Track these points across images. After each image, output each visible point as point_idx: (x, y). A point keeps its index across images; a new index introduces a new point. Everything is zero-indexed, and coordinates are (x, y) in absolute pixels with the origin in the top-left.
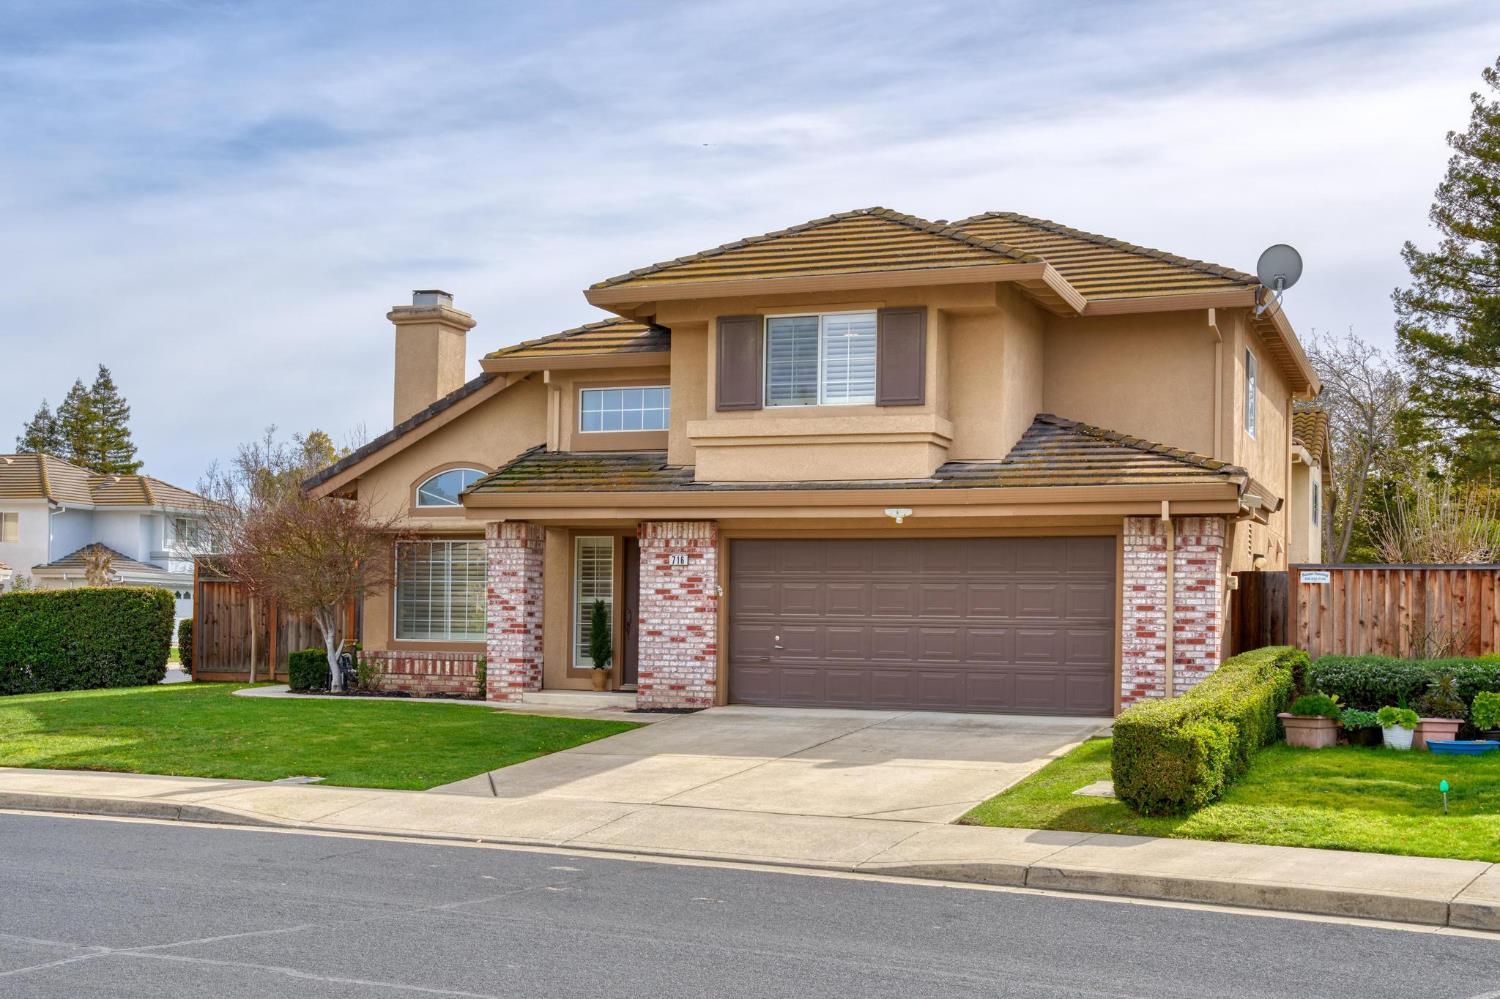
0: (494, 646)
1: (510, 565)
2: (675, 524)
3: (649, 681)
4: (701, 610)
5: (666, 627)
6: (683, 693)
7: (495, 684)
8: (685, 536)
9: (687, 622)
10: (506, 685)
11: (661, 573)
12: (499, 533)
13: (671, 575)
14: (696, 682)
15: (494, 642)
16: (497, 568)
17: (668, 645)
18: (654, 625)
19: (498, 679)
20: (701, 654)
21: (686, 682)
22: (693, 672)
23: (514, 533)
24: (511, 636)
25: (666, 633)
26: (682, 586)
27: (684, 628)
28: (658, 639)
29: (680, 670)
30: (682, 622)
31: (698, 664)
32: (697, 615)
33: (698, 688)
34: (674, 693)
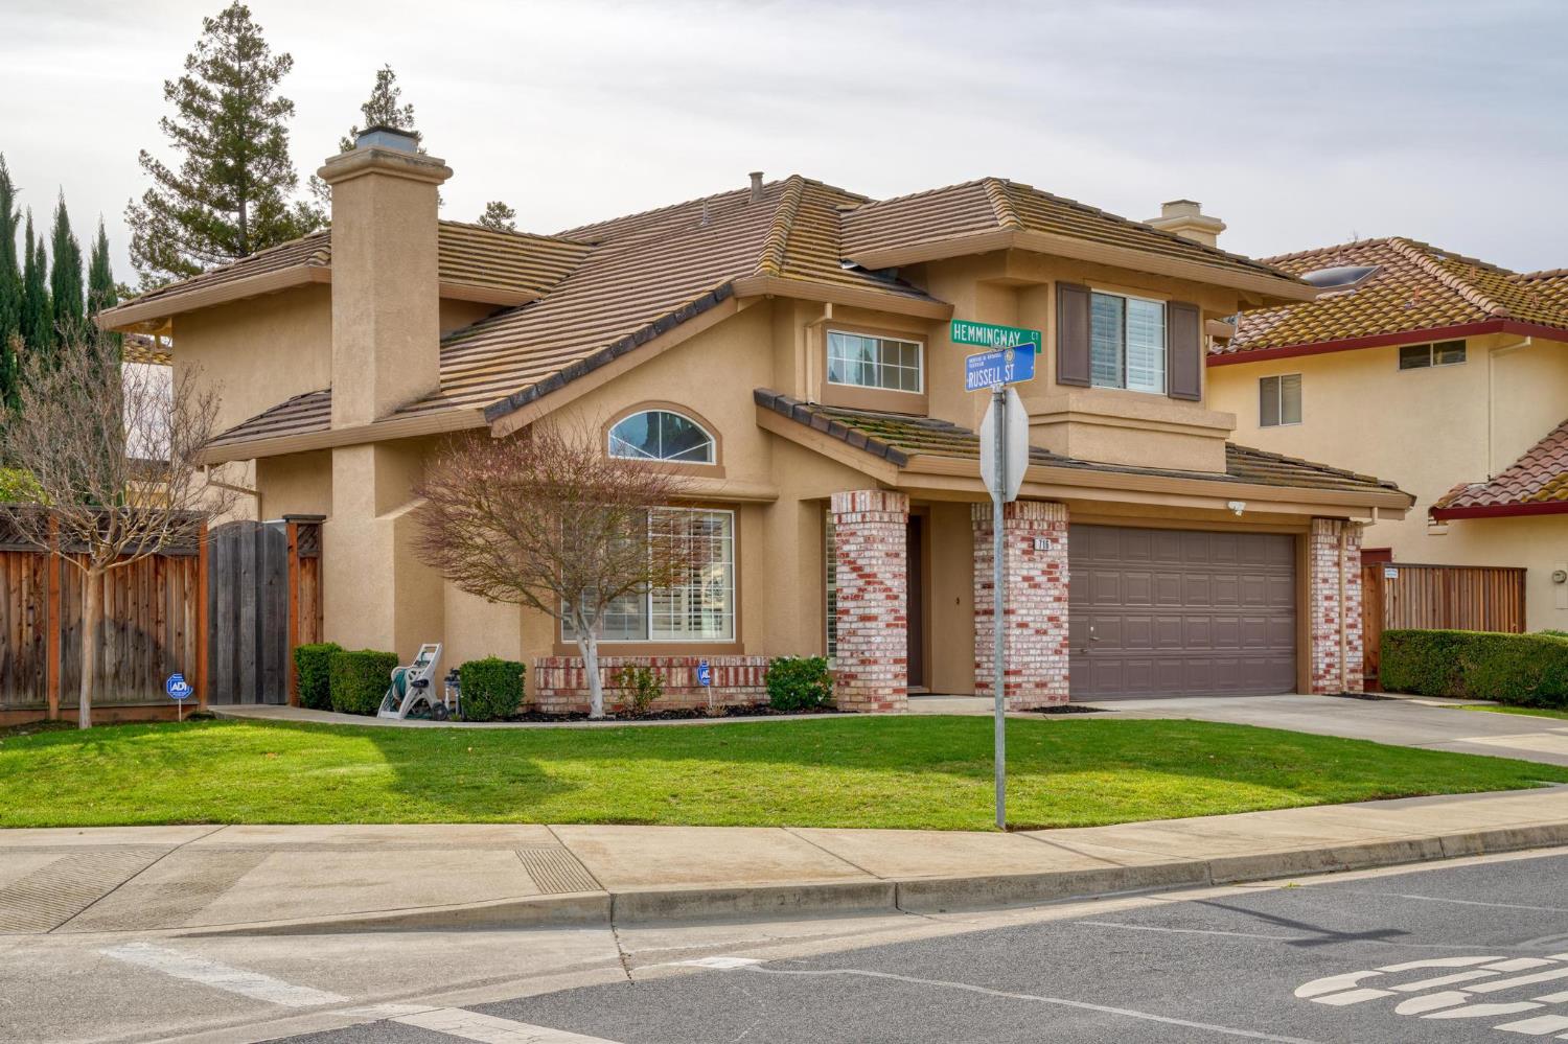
0: (878, 644)
1: (893, 544)
2: (1038, 504)
3: (1019, 679)
4: (1058, 599)
5: (1032, 618)
6: (1046, 691)
7: (880, 692)
8: (1046, 518)
9: (1048, 612)
10: (891, 692)
11: (1026, 558)
12: (884, 503)
13: (1034, 560)
14: (1056, 678)
15: (879, 639)
16: (880, 547)
17: (1033, 639)
18: (1022, 615)
19: (883, 684)
20: (1059, 648)
21: (1048, 679)
22: (1054, 668)
23: (899, 505)
24: (895, 631)
25: (1031, 625)
26: (1044, 573)
27: (1046, 619)
28: (1026, 632)
29: (1044, 665)
30: (1044, 612)
31: (1057, 658)
32: (1056, 605)
33: (1057, 685)
34: (1038, 691)
